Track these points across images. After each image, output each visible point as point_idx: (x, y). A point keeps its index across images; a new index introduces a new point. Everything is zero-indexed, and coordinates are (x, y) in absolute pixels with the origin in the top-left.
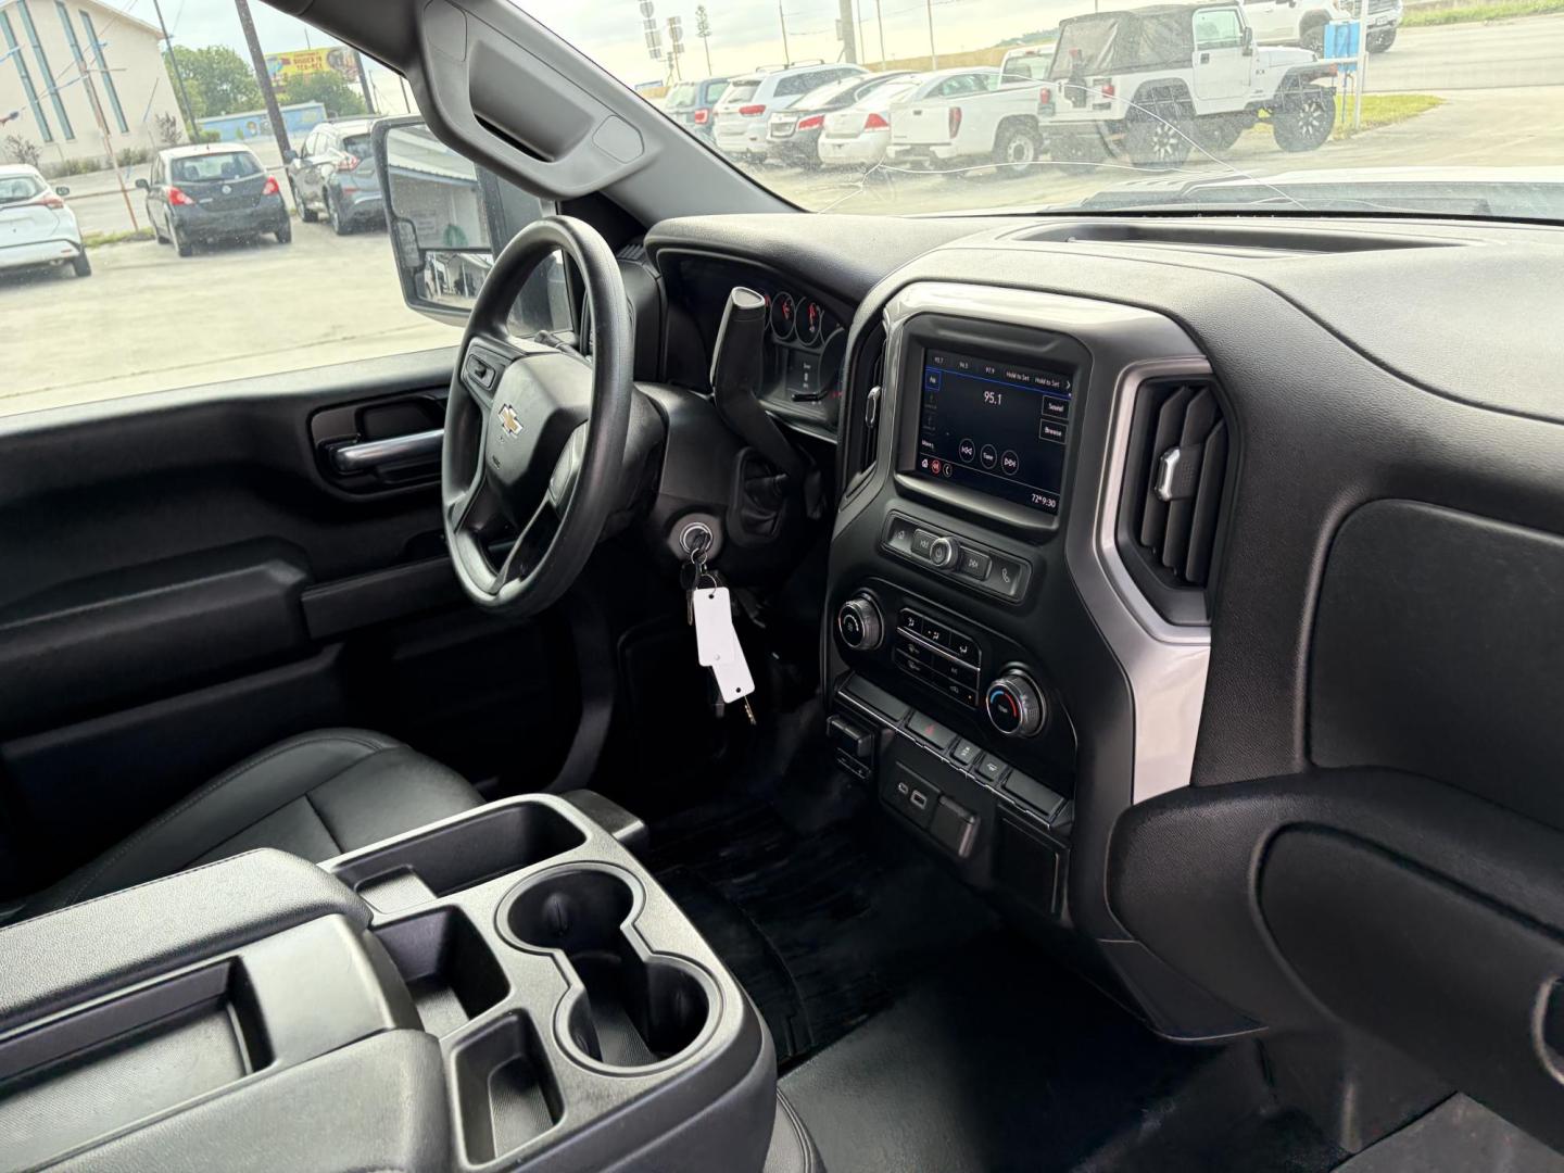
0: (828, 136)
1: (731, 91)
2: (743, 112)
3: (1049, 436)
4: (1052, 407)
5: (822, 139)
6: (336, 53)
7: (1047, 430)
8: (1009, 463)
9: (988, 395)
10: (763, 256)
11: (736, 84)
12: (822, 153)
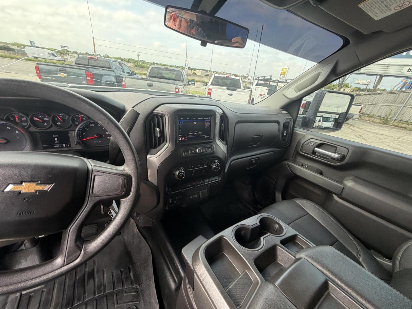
3: (207, 127)
4: (207, 122)
7: (207, 126)
8: (200, 133)
9: (195, 123)
10: (81, 93)
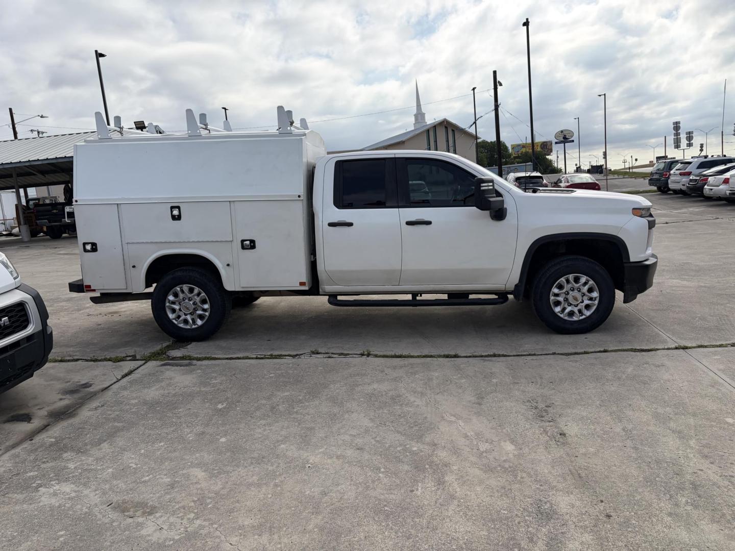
0: (708, 186)
1: (679, 166)
2: (681, 174)
5: (706, 187)
6: (545, 144)
11: (682, 163)
12: (704, 192)
